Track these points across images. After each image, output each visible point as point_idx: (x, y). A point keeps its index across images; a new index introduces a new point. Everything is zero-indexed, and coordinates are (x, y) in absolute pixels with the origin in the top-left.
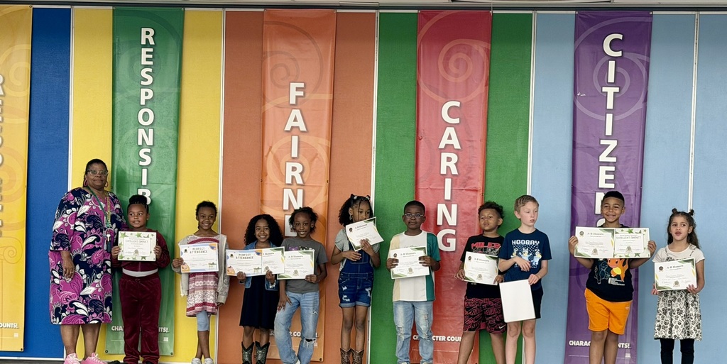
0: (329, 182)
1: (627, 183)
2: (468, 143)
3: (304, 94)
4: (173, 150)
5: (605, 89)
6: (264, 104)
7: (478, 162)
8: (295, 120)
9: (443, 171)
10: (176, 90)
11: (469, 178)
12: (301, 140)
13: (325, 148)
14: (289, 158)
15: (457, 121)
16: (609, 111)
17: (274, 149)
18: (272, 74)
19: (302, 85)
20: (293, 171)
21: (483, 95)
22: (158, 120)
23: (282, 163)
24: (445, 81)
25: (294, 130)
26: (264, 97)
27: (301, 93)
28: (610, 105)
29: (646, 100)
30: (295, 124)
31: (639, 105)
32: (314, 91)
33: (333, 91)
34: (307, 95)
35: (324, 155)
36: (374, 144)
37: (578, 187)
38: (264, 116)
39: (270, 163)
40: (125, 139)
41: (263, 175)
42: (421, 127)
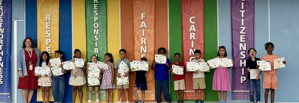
0: (155, 43)
1: (249, 40)
2: (199, 30)
4: (105, 36)
5: (241, 11)
6: (133, 20)
7: (202, 35)
8: (143, 25)
9: (191, 39)
10: (105, 17)
11: (199, 40)
12: (146, 31)
13: (153, 33)
14: (142, 37)
15: (194, 23)
16: (243, 18)
17: (137, 34)
18: (135, 11)
19: (145, 14)
20: (143, 41)
21: (202, 14)
22: (100, 26)
23: (140, 38)
24: (190, 11)
25: (143, 28)
26: (133, 17)
27: (145, 16)
28: (243, 16)
29: (254, 14)
30: (143, 26)
31: (252, 16)
32: (149, 15)
33: (155, 15)
34: (147, 16)
35: (153, 35)
36: (168, 31)
37: (234, 42)
38: (133, 23)
39: (136, 38)
40: (89, 33)
41: (134, 42)
42: (183, 25)
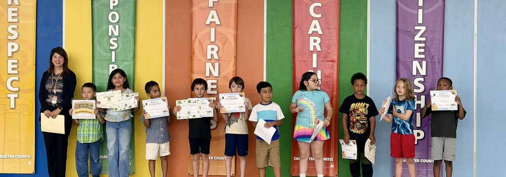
0: (236, 57)
1: (433, 54)
2: (327, 30)
4: (132, 39)
6: (192, 7)
7: (334, 42)
8: (213, 17)
11: (328, 53)
12: (217, 30)
13: (233, 35)
14: (209, 43)
15: (320, 16)
16: (420, 8)
17: (199, 37)
20: (212, 51)
22: (121, 19)
23: (204, 46)
25: (212, 24)
26: (192, 2)
28: (421, 4)
30: (213, 20)
31: (440, 3)
34: (220, 1)
35: (232, 40)
36: (265, 32)
37: (401, 57)
38: (191, 15)
39: (196, 45)
40: (100, 32)
41: (192, 54)
42: (296, 20)
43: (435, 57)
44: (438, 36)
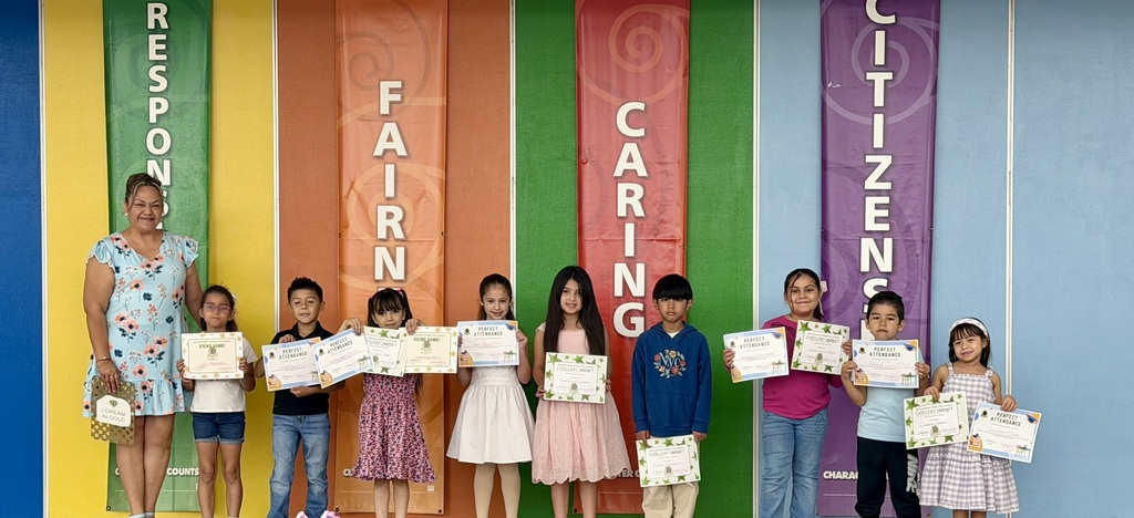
0: (445, 234)
1: (910, 221)
2: (663, 168)
3: (402, 97)
4: (202, 191)
5: (870, 76)
6: (340, 115)
7: (675, 196)
8: (390, 139)
9: (622, 212)
10: (204, 98)
11: (662, 222)
12: (399, 170)
13: (437, 181)
14: (382, 199)
15: (640, 133)
16: (878, 110)
17: (358, 186)
18: (350, 70)
19: (398, 85)
20: (388, 220)
21: (680, 93)
22: (177, 147)
23: (371, 207)
24: (622, 72)
25: (388, 155)
26: (339, 103)
27: (397, 97)
28: (879, 101)
29: (935, 91)
30: (390, 146)
31: (925, 99)
32: (418, 93)
33: (447, 93)
34: (407, 99)
35: (435, 193)
37: (832, 229)
38: (340, 134)
39: (352, 206)
41: (341, 226)
42: (585, 145)
43: (913, 229)
44: (921, 177)
